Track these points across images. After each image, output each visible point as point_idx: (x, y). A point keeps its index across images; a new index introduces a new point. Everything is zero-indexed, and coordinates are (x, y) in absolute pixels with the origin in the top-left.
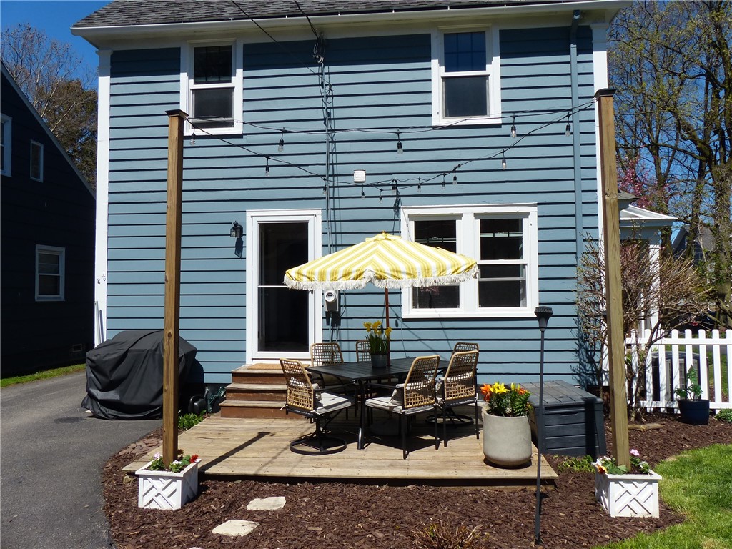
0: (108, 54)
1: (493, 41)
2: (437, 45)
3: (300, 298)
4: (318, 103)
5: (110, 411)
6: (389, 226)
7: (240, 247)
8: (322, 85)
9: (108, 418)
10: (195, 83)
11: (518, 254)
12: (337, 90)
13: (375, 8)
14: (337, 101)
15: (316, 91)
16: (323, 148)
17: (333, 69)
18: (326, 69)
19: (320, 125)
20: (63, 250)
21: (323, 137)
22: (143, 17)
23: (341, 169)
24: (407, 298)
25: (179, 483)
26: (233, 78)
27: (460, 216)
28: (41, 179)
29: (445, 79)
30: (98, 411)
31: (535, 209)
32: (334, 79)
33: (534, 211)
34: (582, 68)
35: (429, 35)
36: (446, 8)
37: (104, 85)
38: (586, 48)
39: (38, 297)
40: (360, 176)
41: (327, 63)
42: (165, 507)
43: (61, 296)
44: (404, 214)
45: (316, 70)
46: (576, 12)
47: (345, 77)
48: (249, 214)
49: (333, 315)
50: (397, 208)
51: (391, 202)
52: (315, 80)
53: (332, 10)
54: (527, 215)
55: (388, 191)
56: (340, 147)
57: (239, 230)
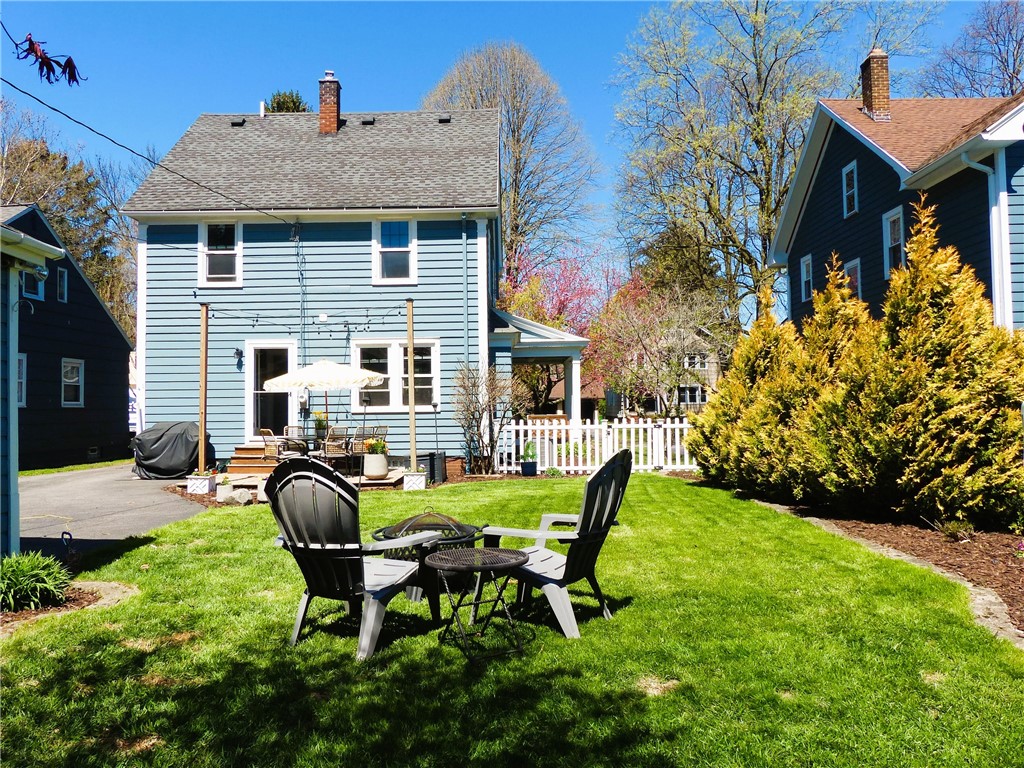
0: (145, 227)
1: (413, 229)
2: (376, 230)
3: (281, 399)
4: (295, 267)
5: (151, 474)
6: (342, 351)
7: (240, 365)
8: (297, 255)
9: (150, 478)
10: (209, 250)
11: (429, 371)
12: (308, 259)
13: (333, 206)
14: (308, 266)
15: (294, 259)
16: (299, 298)
17: (305, 244)
18: (301, 244)
19: (296, 282)
20: (82, 362)
21: (298, 290)
22: (171, 203)
23: (311, 313)
24: (355, 399)
25: (207, 481)
26: (236, 248)
27: (390, 345)
28: (66, 300)
29: (381, 252)
30: (143, 474)
31: (439, 341)
32: (306, 251)
33: (438, 343)
34: (470, 248)
35: (371, 223)
36: (379, 208)
37: (142, 249)
38: (473, 235)
39: (65, 404)
40: (323, 317)
41: (301, 240)
42: (200, 492)
43: (81, 403)
44: (352, 343)
45: (293, 244)
46: (464, 214)
47: (313, 249)
48: (247, 342)
49: (305, 412)
50: (348, 339)
51: (345, 335)
52: (293, 251)
53: (303, 206)
54: (433, 344)
55: (342, 328)
56: (309, 297)
57: (240, 354)
